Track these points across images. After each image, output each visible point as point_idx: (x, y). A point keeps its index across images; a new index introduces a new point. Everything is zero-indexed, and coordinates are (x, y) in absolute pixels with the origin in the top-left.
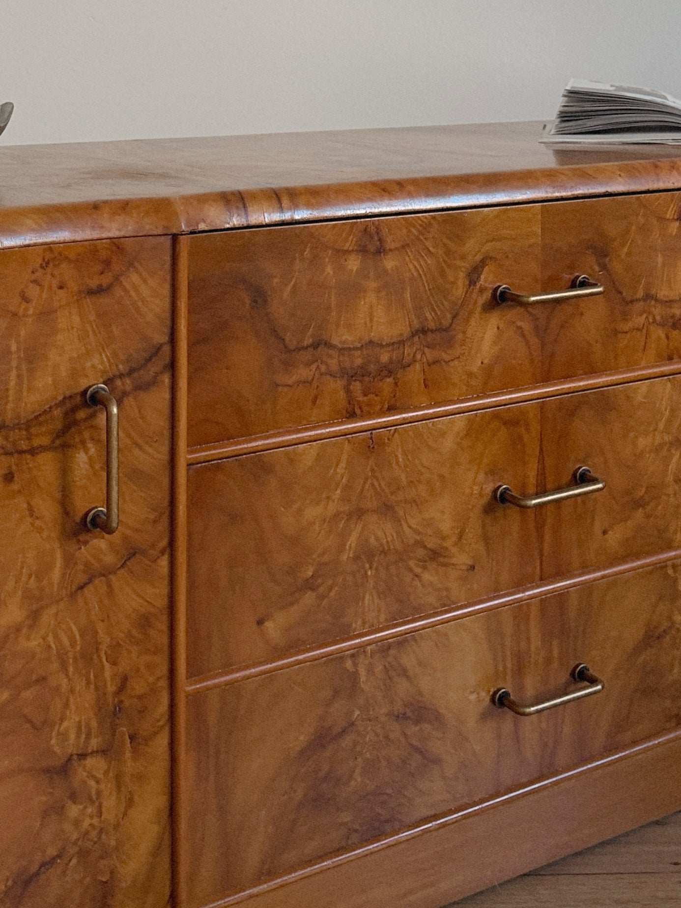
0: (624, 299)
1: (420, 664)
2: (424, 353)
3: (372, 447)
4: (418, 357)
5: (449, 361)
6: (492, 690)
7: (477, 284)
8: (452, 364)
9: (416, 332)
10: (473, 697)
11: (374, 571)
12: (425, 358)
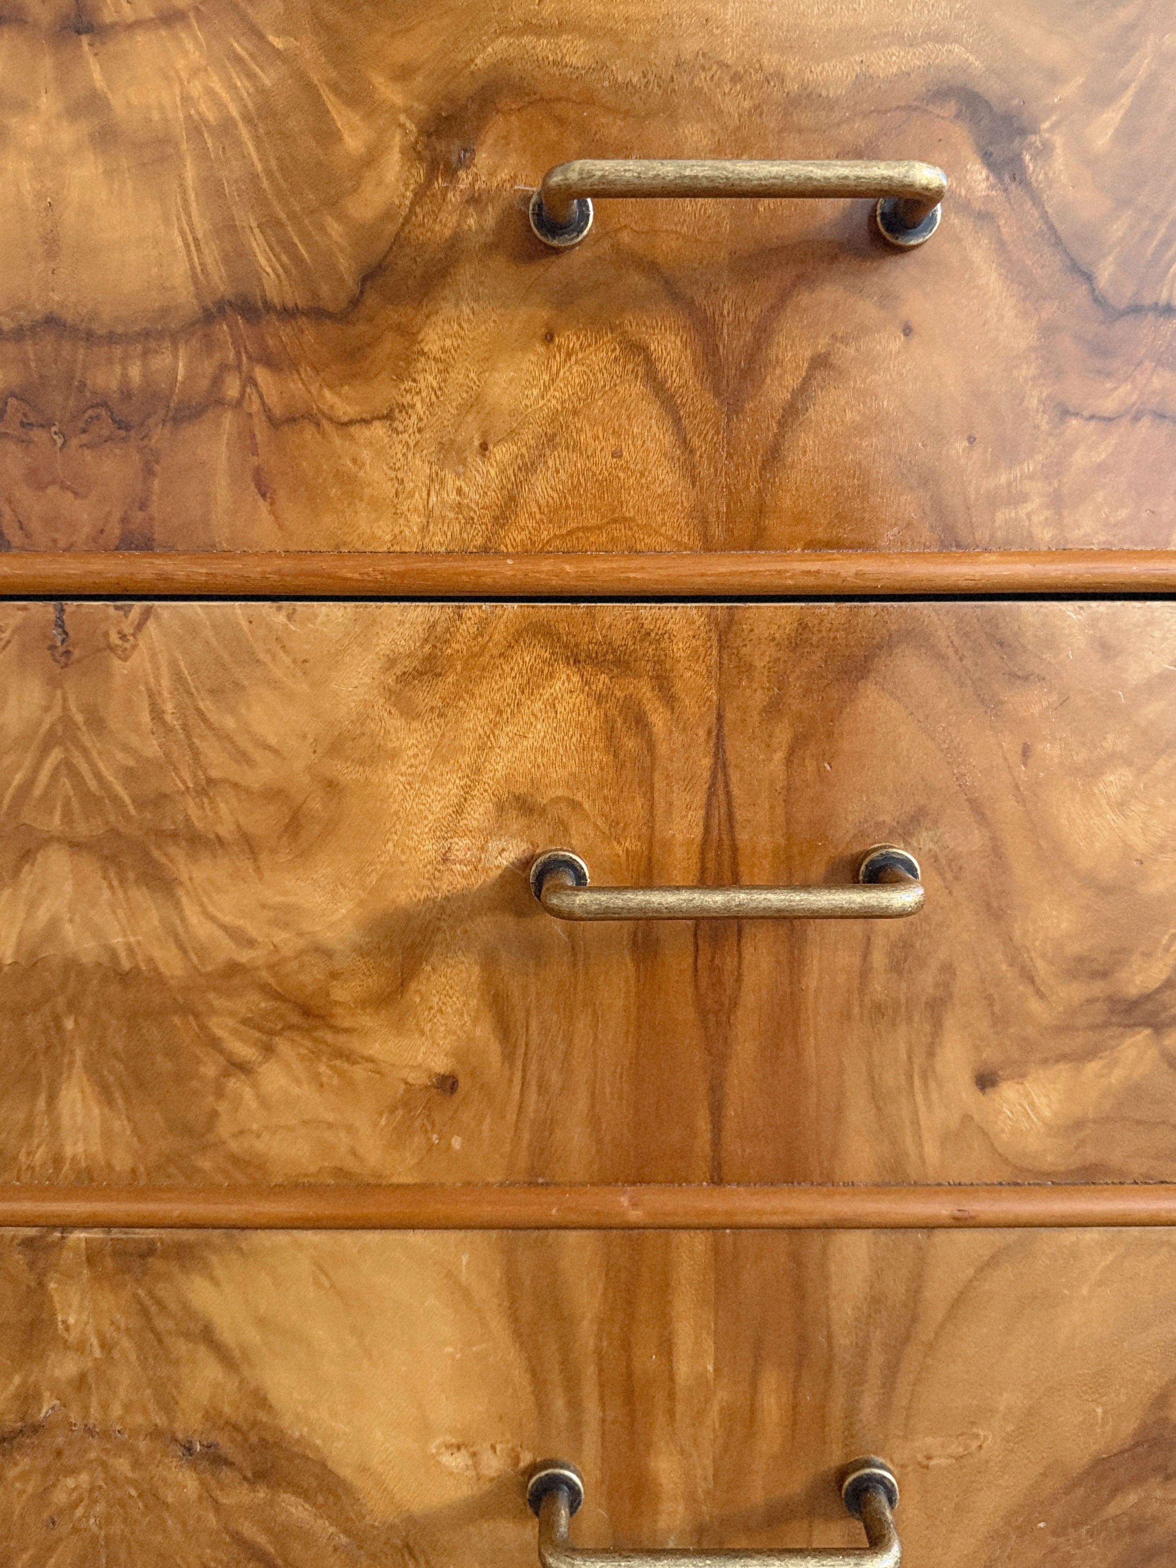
0: (1099, 300)
1: (261, 1322)
2: (251, 381)
3: (62, 649)
4: (232, 388)
5: (351, 422)
6: (526, 1459)
7: (462, 174)
8: (363, 433)
9: (221, 310)
10: (456, 1461)
11: (84, 1022)
12: (255, 397)
